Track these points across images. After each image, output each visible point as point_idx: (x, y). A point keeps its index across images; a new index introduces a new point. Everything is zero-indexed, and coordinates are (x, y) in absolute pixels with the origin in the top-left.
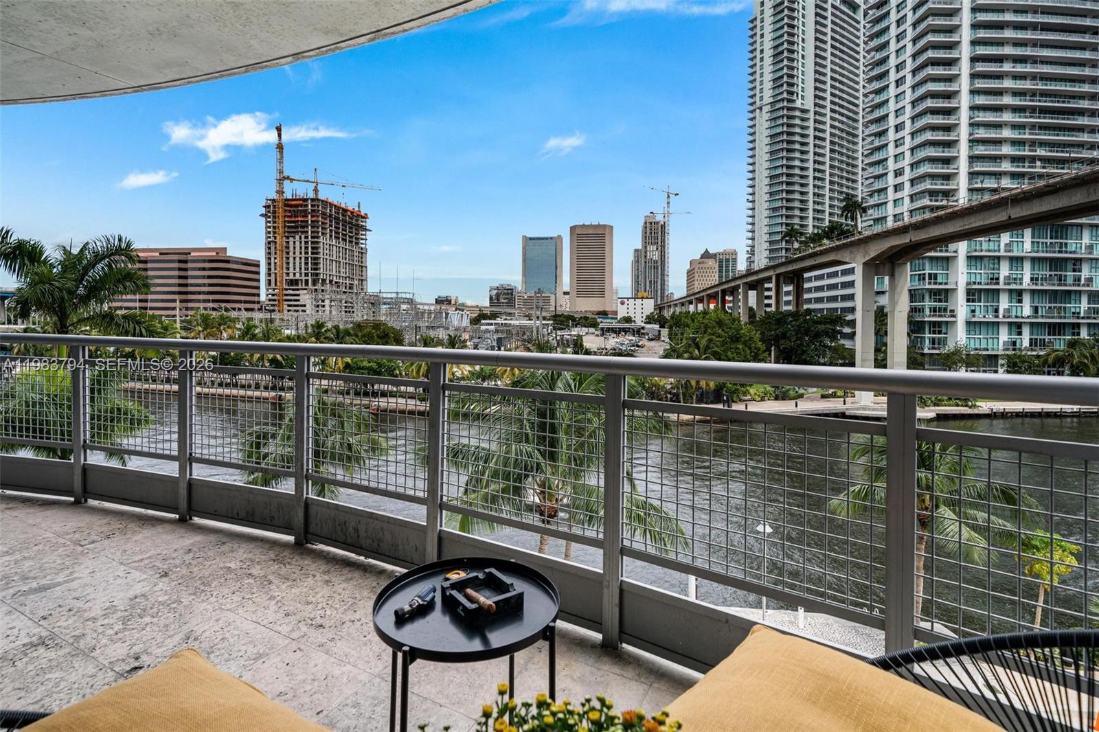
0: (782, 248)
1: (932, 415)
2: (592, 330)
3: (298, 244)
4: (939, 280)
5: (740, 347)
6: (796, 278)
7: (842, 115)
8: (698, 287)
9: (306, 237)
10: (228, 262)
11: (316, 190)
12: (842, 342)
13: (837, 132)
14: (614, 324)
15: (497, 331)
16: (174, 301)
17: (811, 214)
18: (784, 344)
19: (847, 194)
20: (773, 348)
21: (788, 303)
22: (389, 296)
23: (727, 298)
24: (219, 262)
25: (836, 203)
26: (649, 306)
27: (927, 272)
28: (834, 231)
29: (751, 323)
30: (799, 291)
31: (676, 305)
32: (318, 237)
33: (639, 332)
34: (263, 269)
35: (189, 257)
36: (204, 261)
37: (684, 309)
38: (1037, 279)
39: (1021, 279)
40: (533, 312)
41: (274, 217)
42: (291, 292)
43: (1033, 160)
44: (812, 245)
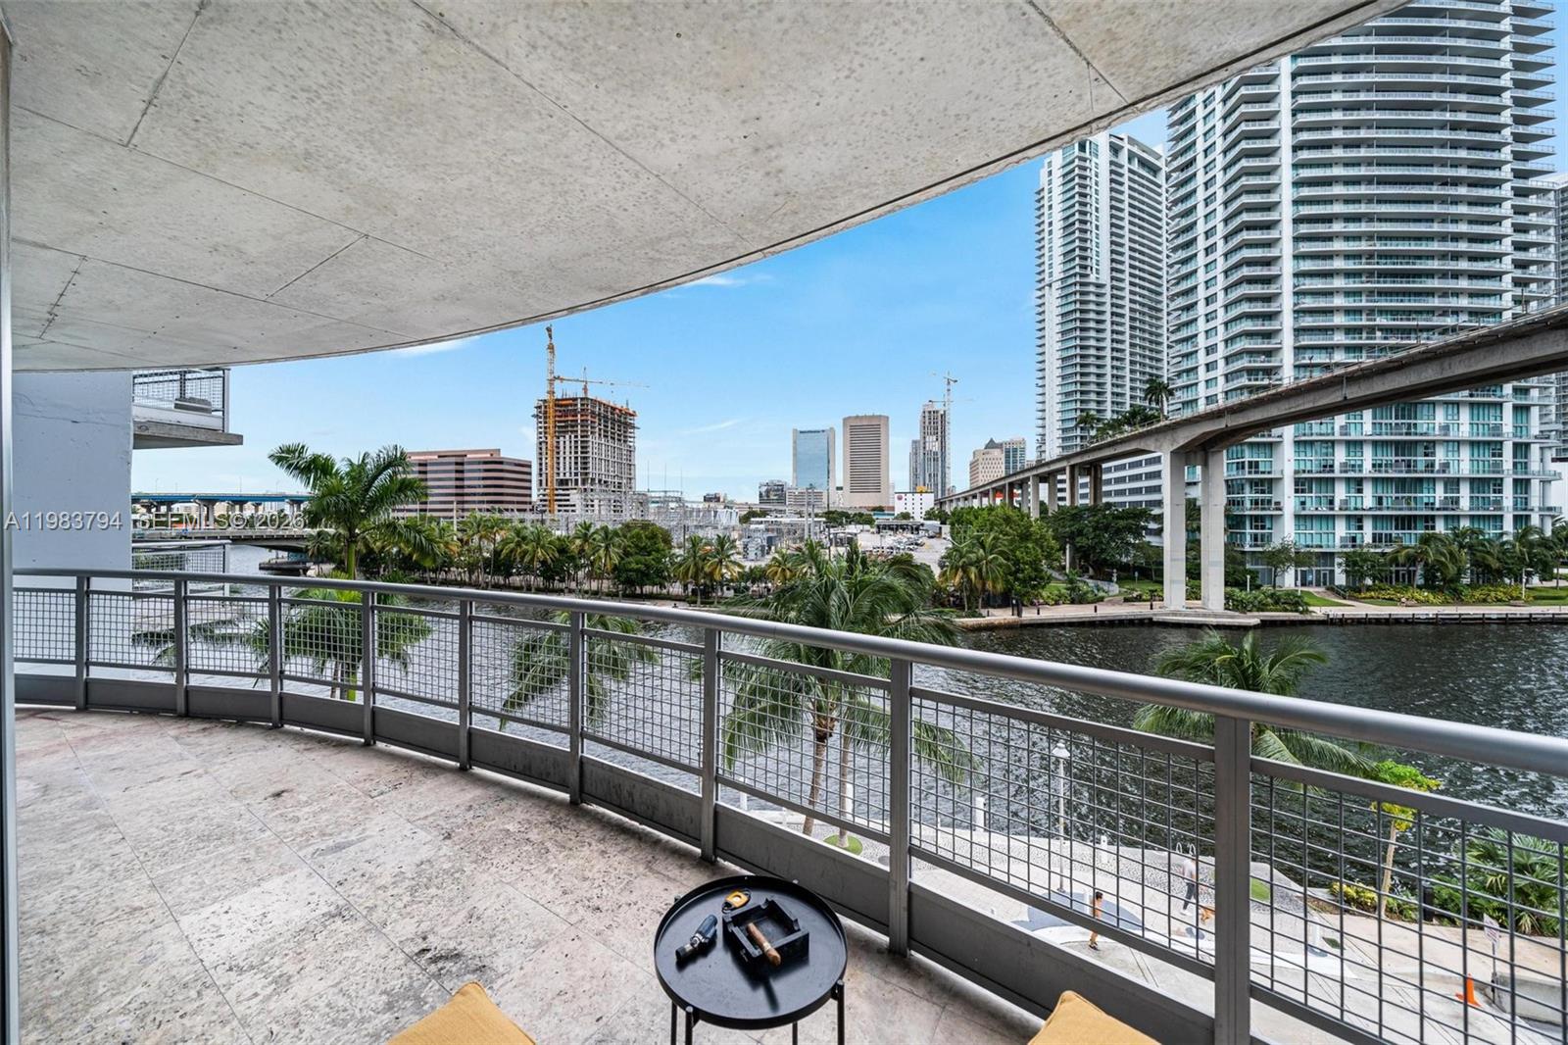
0: (1076, 437)
1: (1255, 621)
2: (867, 527)
3: (568, 443)
4: (1261, 469)
5: (1030, 545)
6: (1093, 469)
7: (1143, 288)
8: (982, 479)
9: (576, 437)
10: (501, 463)
11: (585, 389)
12: (1148, 539)
13: (1137, 307)
14: (891, 520)
15: (767, 530)
16: (452, 502)
17: (1109, 397)
18: (1081, 541)
19: (1151, 375)
20: (1068, 546)
21: (1084, 496)
22: (657, 495)
23: (1015, 491)
24: (494, 464)
25: (1138, 384)
26: (929, 501)
27: (1247, 459)
28: (1136, 416)
29: (1042, 519)
30: (1097, 483)
31: (958, 499)
32: (587, 436)
33: (916, 529)
34: (535, 470)
35: (466, 460)
36: (479, 463)
37: (968, 504)
38: (1380, 465)
39: (1361, 466)
40: (804, 509)
41: (545, 418)
42: (561, 492)
43: (1372, 330)
44: (1111, 432)
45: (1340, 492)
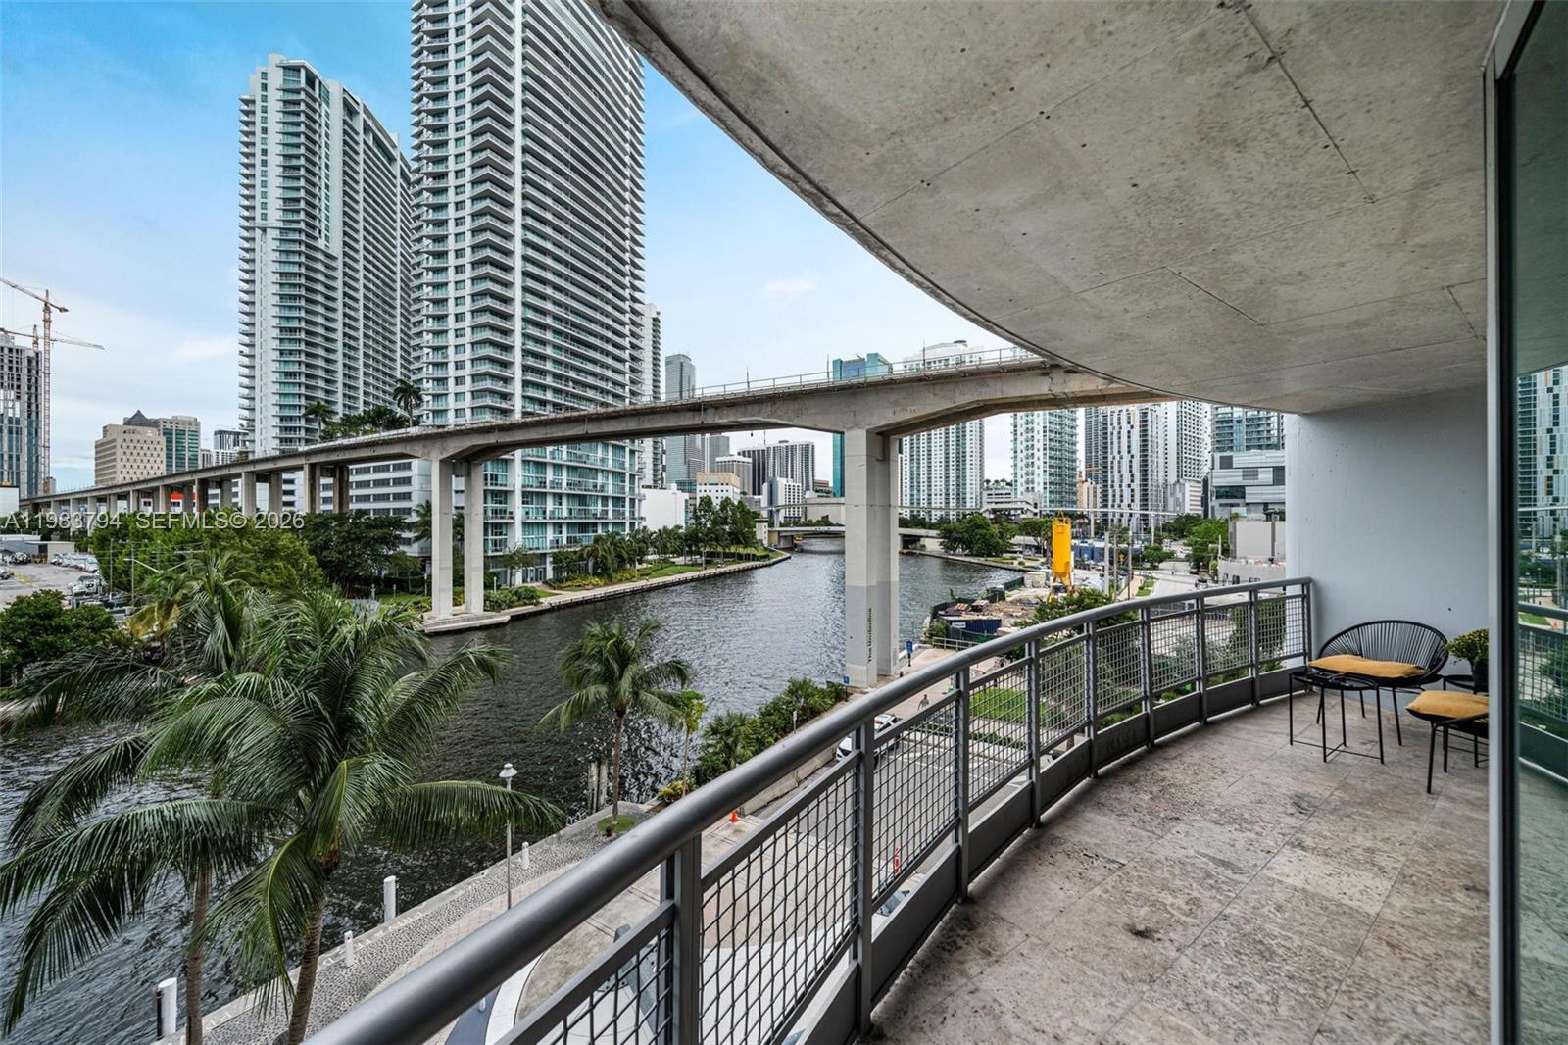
0: (300, 428)
6: (338, 470)
17: (340, 388)
21: (326, 500)
23: (210, 492)
27: (489, 472)
28: (380, 418)
30: (343, 487)
31: (78, 501)
39: (561, 484)
45: (550, 505)
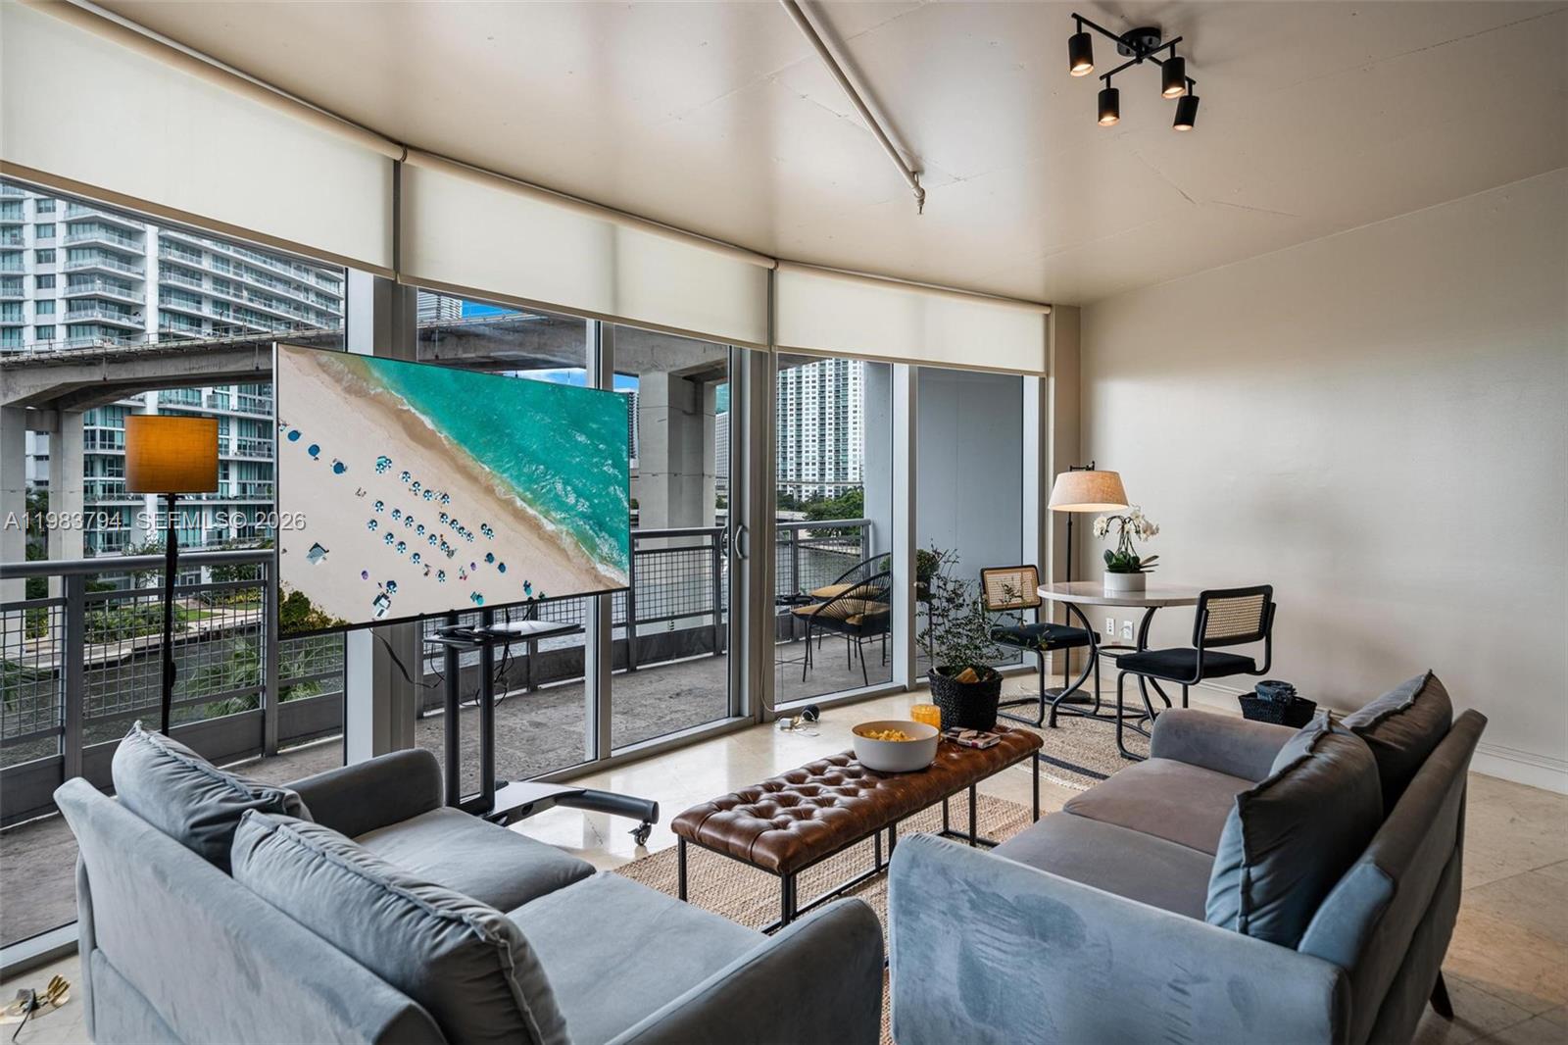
38: (245, 447)
39: (227, 446)
43: (239, 286)
